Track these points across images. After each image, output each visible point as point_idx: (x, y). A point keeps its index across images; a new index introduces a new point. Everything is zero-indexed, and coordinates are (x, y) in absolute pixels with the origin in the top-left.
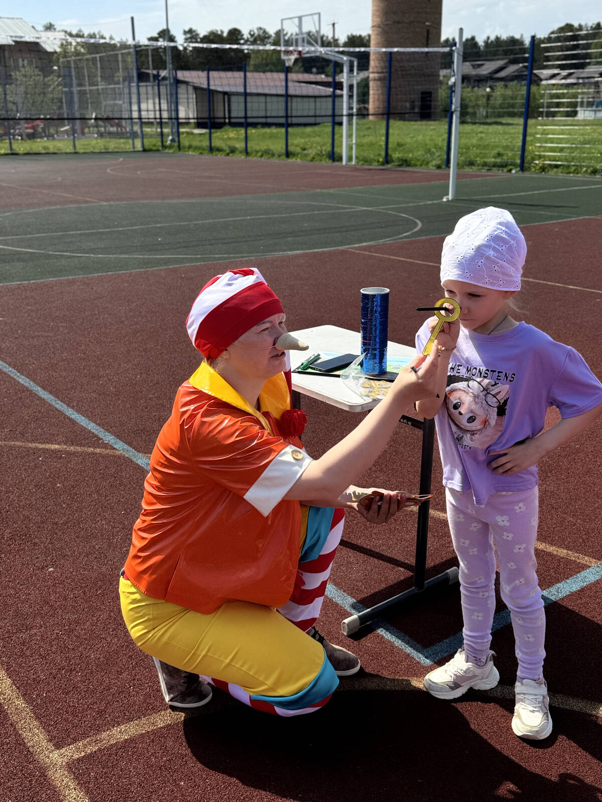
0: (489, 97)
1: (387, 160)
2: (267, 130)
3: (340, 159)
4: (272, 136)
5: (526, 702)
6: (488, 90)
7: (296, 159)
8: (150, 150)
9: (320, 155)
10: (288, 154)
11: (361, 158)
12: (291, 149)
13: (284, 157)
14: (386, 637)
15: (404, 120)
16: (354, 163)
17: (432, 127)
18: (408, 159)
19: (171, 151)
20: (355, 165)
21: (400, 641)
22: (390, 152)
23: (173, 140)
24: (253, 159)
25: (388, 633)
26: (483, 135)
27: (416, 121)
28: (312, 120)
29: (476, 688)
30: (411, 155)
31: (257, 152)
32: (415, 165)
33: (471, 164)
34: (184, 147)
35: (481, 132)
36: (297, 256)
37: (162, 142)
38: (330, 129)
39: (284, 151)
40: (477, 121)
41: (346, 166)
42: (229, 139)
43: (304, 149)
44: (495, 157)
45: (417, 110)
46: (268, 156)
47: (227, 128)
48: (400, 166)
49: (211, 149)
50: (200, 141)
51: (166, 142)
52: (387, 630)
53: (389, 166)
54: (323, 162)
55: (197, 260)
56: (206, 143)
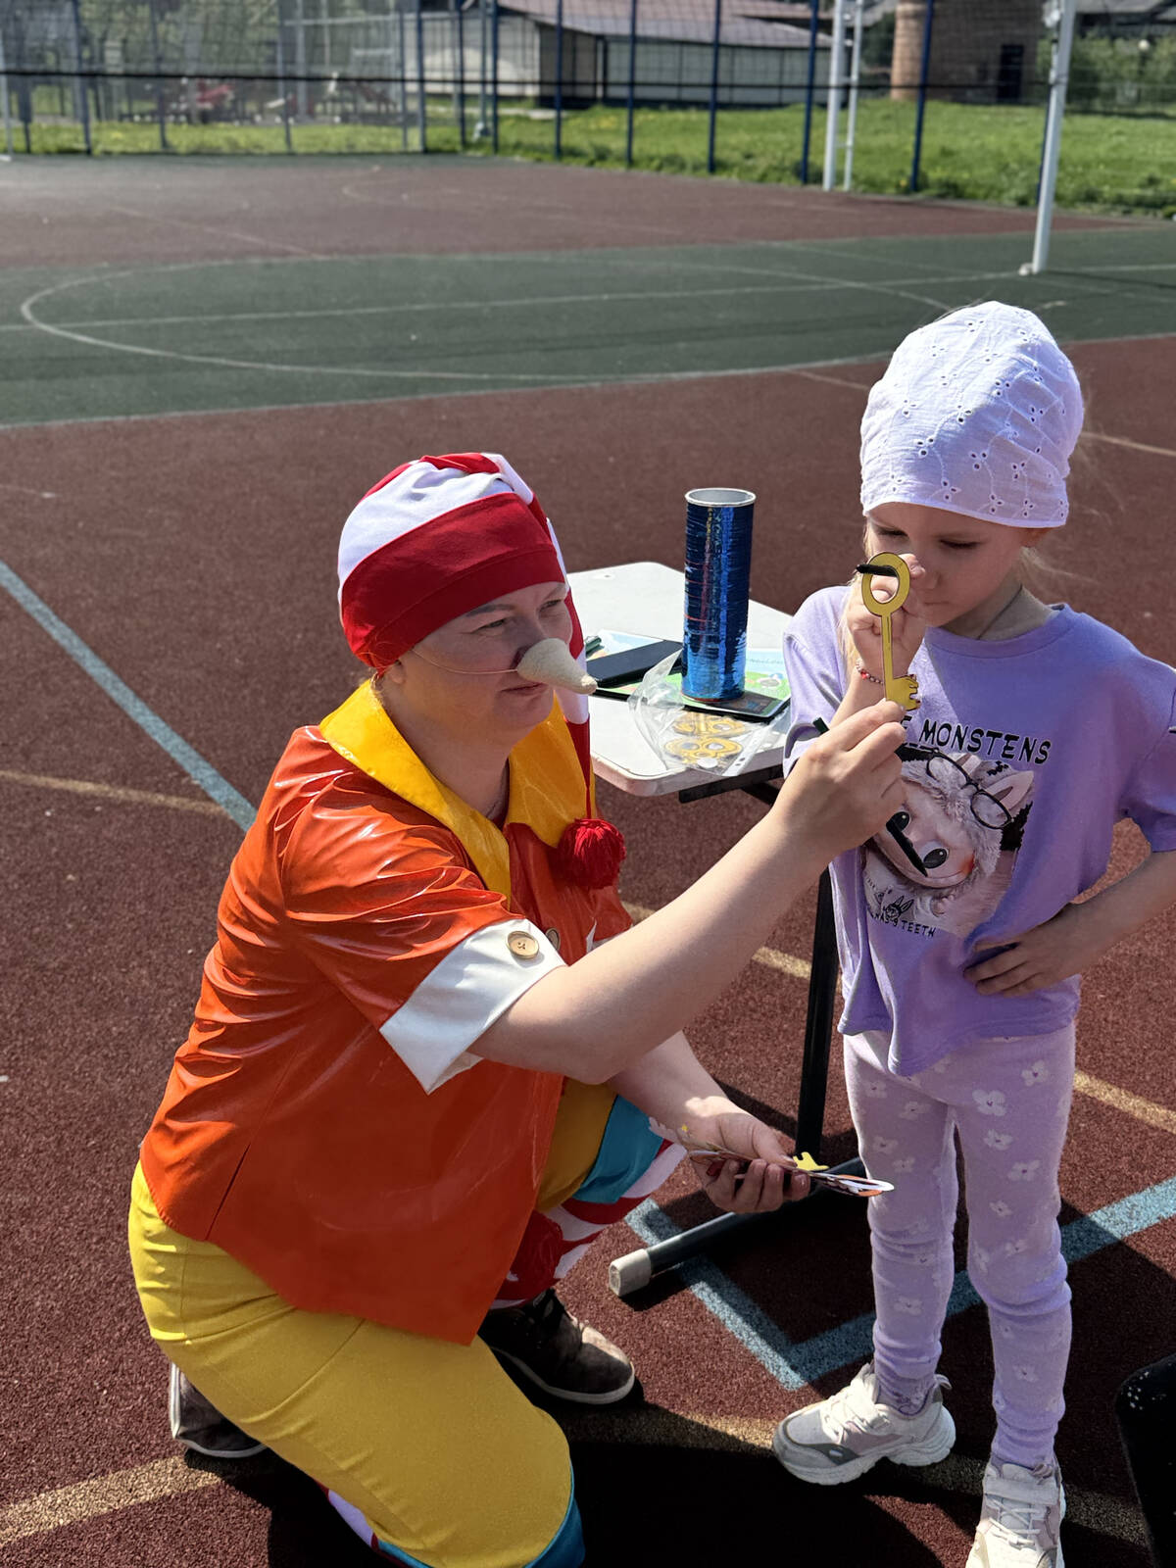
0: (1144, 57)
1: (917, 184)
2: (680, 116)
3: (819, 178)
4: (687, 129)
5: (1007, 1519)
6: (1144, 45)
7: (730, 176)
8: (436, 152)
9: (780, 169)
10: (714, 166)
11: (862, 177)
12: (721, 154)
13: (704, 172)
14: (710, 1307)
15: (964, 101)
16: (846, 186)
17: (1018, 119)
18: (959, 182)
19: (479, 153)
20: (849, 192)
21: (739, 1320)
22: (923, 167)
23: (484, 132)
24: (642, 173)
25: (715, 1297)
26: (1123, 139)
27: (988, 104)
28: (772, 96)
29: (897, 1460)
30: (966, 175)
31: (651, 159)
32: (973, 197)
33: (1091, 197)
34: (506, 146)
35: (1119, 133)
36: (689, 385)
37: (463, 133)
38: (801, 117)
39: (704, 159)
40: (1115, 109)
41: (830, 194)
42: (600, 131)
43: (748, 156)
44: (1142, 186)
45: (991, 81)
46: (673, 168)
47: (598, 109)
48: (942, 196)
49: (561, 152)
50: (541, 134)
51: (472, 134)
52: (716, 1287)
53: (919, 196)
54: (784, 185)
55: (481, 384)
56: (549, 140)
